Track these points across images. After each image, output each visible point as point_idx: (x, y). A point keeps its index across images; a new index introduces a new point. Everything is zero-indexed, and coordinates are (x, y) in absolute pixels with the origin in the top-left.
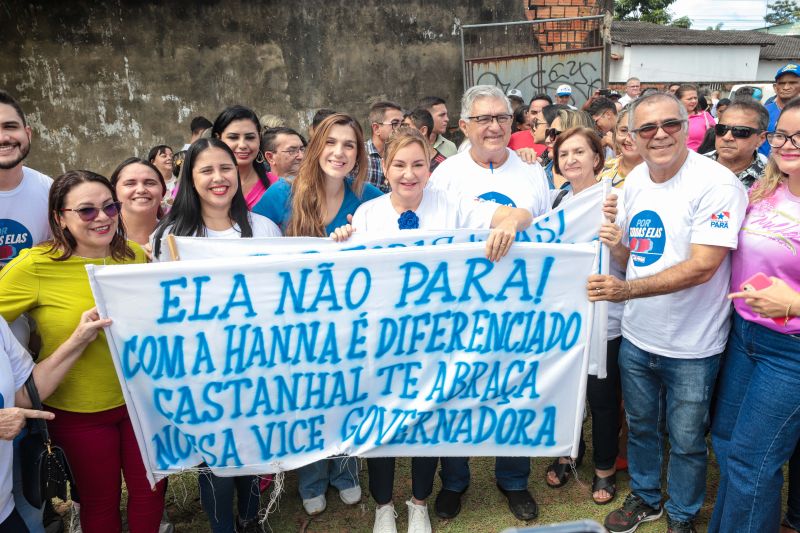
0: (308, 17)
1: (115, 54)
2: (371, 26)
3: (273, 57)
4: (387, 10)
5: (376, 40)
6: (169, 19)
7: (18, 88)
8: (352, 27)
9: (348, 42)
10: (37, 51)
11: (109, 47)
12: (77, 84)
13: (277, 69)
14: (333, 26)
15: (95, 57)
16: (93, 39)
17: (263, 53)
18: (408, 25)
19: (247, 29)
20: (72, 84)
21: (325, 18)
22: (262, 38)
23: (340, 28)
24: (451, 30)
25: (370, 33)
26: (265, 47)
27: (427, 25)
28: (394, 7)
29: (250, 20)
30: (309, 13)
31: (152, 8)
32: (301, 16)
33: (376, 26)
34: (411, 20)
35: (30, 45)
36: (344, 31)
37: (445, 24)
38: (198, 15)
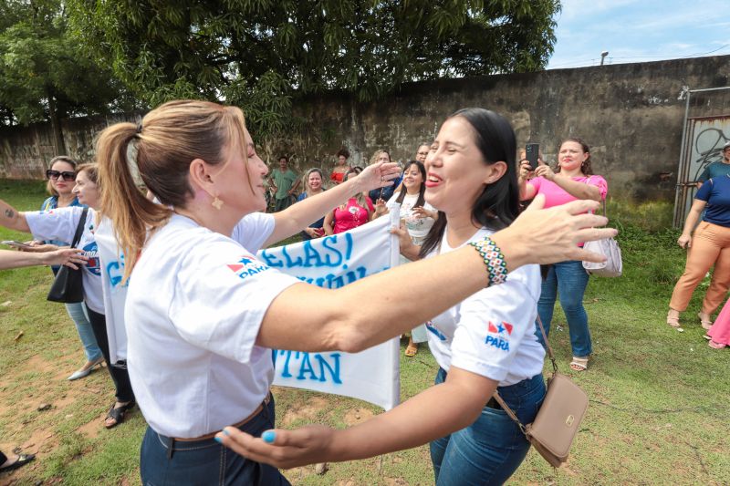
0: (552, 93)
1: (431, 120)
2: (602, 97)
3: (523, 120)
4: (619, 84)
5: (605, 106)
6: (463, 100)
7: (385, 140)
8: (586, 98)
9: (581, 108)
10: (396, 121)
11: (429, 117)
12: (410, 137)
13: (524, 128)
14: (570, 98)
15: (421, 123)
16: (422, 113)
17: (517, 117)
18: (636, 94)
19: (509, 103)
20: (408, 137)
21: (566, 93)
22: (518, 108)
23: (576, 99)
24: (678, 95)
25: (601, 101)
26: (519, 114)
27: (654, 93)
28: (625, 81)
29: (512, 97)
30: (554, 90)
31: (455, 94)
32: (548, 92)
33: (606, 97)
34: (639, 90)
35: (393, 118)
36: (579, 102)
37: (672, 91)
38: (480, 96)
